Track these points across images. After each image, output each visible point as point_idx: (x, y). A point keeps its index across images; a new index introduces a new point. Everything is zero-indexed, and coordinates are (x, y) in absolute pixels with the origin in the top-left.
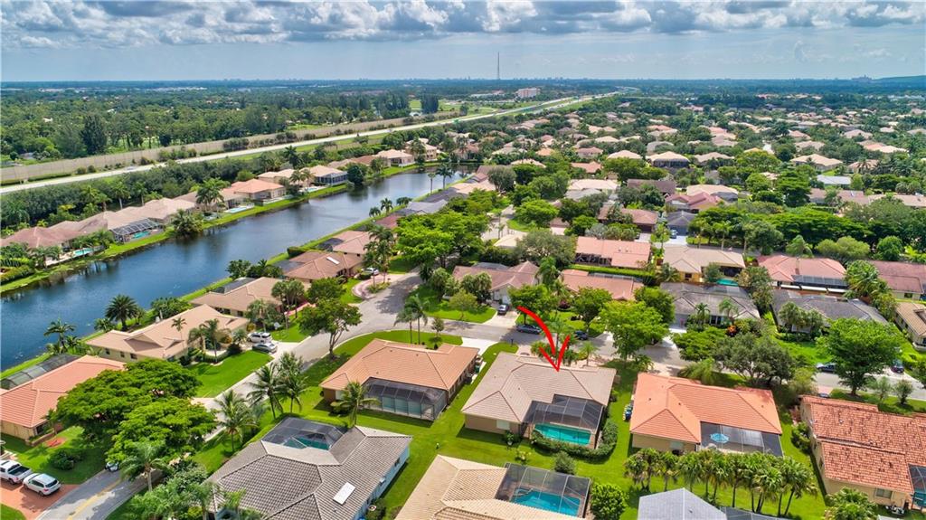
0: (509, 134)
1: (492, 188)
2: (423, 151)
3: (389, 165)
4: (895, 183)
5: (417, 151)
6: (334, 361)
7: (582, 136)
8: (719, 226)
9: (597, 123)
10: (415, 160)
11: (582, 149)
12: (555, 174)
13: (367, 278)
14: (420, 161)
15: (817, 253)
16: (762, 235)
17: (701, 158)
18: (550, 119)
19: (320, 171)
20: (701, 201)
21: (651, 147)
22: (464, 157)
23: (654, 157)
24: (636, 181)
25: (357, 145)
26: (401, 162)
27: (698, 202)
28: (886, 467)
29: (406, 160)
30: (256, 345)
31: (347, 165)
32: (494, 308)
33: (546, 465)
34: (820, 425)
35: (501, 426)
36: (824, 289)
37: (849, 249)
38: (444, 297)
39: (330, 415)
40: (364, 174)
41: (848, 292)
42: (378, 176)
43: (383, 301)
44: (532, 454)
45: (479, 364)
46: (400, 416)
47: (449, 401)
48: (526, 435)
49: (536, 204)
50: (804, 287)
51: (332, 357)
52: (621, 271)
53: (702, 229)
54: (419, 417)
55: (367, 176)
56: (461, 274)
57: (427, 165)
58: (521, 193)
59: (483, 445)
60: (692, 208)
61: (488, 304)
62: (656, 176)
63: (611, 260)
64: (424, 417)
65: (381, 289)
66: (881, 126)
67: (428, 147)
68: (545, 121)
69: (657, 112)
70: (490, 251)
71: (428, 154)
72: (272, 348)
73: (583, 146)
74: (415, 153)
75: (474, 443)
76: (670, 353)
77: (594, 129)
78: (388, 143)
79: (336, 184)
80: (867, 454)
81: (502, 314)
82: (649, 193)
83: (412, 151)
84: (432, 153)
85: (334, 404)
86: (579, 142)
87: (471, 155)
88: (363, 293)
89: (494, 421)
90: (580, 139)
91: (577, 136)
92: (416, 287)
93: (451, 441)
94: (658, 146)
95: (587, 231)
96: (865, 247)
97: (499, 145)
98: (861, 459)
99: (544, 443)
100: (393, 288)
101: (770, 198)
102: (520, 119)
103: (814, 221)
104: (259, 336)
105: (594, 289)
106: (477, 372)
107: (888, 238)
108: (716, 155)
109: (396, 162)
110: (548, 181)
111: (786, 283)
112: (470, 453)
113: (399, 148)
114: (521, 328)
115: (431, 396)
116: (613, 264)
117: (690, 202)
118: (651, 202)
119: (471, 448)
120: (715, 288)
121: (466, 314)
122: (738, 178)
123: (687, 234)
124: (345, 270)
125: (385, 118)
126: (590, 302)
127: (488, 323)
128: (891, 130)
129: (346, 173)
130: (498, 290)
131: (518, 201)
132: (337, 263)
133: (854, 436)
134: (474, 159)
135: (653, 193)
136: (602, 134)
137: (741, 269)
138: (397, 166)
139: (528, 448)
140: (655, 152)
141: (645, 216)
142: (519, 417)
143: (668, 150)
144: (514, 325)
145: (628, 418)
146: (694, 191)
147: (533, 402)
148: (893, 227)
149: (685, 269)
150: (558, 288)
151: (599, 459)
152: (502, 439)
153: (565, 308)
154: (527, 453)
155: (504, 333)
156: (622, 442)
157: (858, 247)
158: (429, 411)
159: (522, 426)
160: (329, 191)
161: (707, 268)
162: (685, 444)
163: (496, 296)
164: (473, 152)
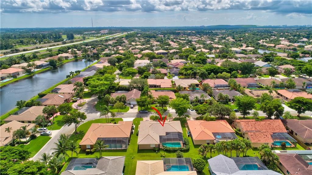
0: (105, 46)
1: (109, 65)
2: (76, 53)
3: (64, 59)
4: (227, 56)
5: (74, 54)
6: (79, 135)
7: (131, 46)
8: (189, 72)
9: (133, 41)
10: (74, 57)
11: (133, 50)
12: (130, 59)
13: (76, 101)
14: (76, 57)
15: (217, 78)
16: (203, 74)
17: (171, 51)
18: (117, 40)
19: (38, 63)
21: (154, 48)
22: (92, 54)
23: (157, 52)
24: (156, 60)
25: (48, 52)
26: (68, 58)
27: (177, 65)
28: (265, 136)
29: (70, 57)
30: (42, 133)
31: (48, 60)
32: (128, 106)
33: (173, 157)
34: (244, 128)
35: (152, 146)
36: (223, 88)
37: (226, 76)
38: (109, 105)
39: (86, 155)
40: (56, 63)
41: (230, 88)
42: (61, 63)
43: (86, 109)
44: (166, 154)
45: (133, 126)
46: (114, 150)
47: (129, 141)
48: (160, 148)
49: (130, 69)
50: (218, 88)
51: (76, 133)
52: (165, 89)
53: (184, 73)
54: (121, 149)
55: (57, 64)
56: (114, 96)
57: (78, 58)
58: (121, 66)
59: (148, 154)
60: (176, 67)
61: (126, 105)
62: (161, 58)
63: (160, 86)
64: (123, 148)
65: (83, 105)
66: (215, 40)
67: (78, 52)
68: (115, 41)
69: (151, 37)
70: (119, 87)
71: (79, 54)
72: (50, 133)
73: (132, 49)
75: (144, 154)
76: (190, 113)
77: (133, 43)
78: (61, 51)
79: (46, 67)
80: (260, 134)
81: (132, 108)
82: (162, 63)
83: (72, 54)
84: (80, 54)
85: (87, 150)
86: (131, 48)
87: (94, 54)
88: (76, 107)
89: (149, 145)
90: (130, 47)
91: (129, 46)
92: (96, 102)
93: (136, 155)
94: (156, 48)
95: (149, 77)
96: (229, 75)
97: (103, 50)
98: (259, 135)
99: (168, 149)
100: (87, 104)
101: (198, 63)
102: (107, 41)
103: (214, 68)
104: (42, 130)
105: (163, 95)
106: (134, 129)
107: (234, 72)
108: (175, 50)
109: (67, 58)
110: (128, 61)
111: (213, 87)
112: (145, 158)
113: (67, 52)
114: (141, 112)
115: (124, 141)
116: (161, 87)
117: (175, 65)
118: (163, 66)
119: (144, 156)
120: (195, 91)
121: (120, 110)
122: (184, 57)
123: (177, 75)
124: (67, 99)
125: (55, 42)
126: (164, 100)
127: (128, 112)
128: (217, 41)
129: (49, 63)
130: (129, 100)
131: (121, 69)
132: (63, 97)
133: (253, 129)
134: (96, 55)
135: (164, 63)
136: (137, 45)
137: (199, 84)
138: (67, 59)
139: (164, 152)
140: (156, 50)
141: (163, 71)
142: (158, 142)
143: (160, 49)
144: (138, 111)
145: (189, 136)
146: (174, 62)
147: (160, 136)
148: (234, 68)
149: (184, 86)
150: (150, 97)
151: (187, 151)
152: (154, 151)
153: (153, 103)
154: (164, 154)
155: (136, 114)
156: (191, 144)
157: (228, 75)
158: (124, 146)
159: (159, 145)
160: (43, 70)
161: (189, 85)
162: (210, 140)
163: (128, 102)
164: (95, 53)
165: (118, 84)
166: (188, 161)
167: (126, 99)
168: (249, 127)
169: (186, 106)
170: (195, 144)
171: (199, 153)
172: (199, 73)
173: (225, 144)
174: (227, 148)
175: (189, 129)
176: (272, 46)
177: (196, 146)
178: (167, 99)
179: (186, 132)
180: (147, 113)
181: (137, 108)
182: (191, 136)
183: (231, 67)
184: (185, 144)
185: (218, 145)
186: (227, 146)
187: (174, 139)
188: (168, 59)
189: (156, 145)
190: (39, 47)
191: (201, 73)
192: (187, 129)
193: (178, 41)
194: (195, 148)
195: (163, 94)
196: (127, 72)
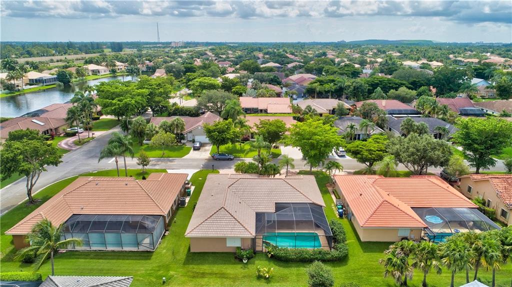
2: (115, 65)
3: (91, 73)
8: (327, 87)
10: (110, 71)
11: (220, 63)
13: (74, 134)
14: (114, 71)
15: (389, 98)
16: (358, 88)
17: (290, 66)
20: (303, 80)
21: (259, 61)
22: (144, 69)
26: (99, 72)
27: (301, 82)
29: (103, 71)
31: (56, 71)
32: (189, 145)
35: (232, 244)
36: (406, 115)
37: (406, 94)
38: (144, 142)
39: (21, 266)
40: (71, 78)
42: (82, 80)
44: (274, 269)
45: (189, 188)
46: (113, 251)
47: (167, 227)
48: (258, 249)
49: (205, 79)
50: (394, 115)
51: (31, 201)
52: (276, 115)
53: (317, 90)
54: (135, 249)
55: (74, 80)
56: (158, 122)
57: (118, 74)
59: (216, 268)
60: (299, 84)
61: (184, 144)
62: (271, 71)
63: (267, 110)
64: (141, 249)
65: (86, 142)
67: (118, 64)
68: (191, 54)
71: (119, 67)
74: (109, 67)
75: (205, 268)
77: (223, 56)
78: (89, 62)
79: (48, 84)
81: (196, 149)
82: (271, 77)
83: (107, 66)
84: (121, 67)
86: (216, 61)
87: (148, 67)
88: (69, 146)
89: (223, 240)
90: (216, 59)
91: (214, 58)
93: (178, 271)
94: (263, 61)
95: (244, 94)
96: (414, 92)
99: (282, 254)
100: (97, 140)
102: (177, 53)
103: (379, 81)
105: (270, 121)
106: (189, 194)
108: (298, 64)
109: (95, 72)
113: (97, 64)
114: (217, 156)
115: (148, 223)
116: (269, 112)
117: (297, 81)
118: (275, 81)
120: (346, 118)
121: (167, 152)
123: (303, 97)
124: (47, 130)
125: (87, 53)
126: (273, 128)
127: (186, 157)
129: (55, 76)
130: (191, 132)
132: (42, 124)
134: (150, 71)
135: (275, 77)
138: (97, 75)
139: (267, 262)
140: (262, 64)
141: (277, 89)
142: (250, 231)
143: (270, 62)
144: (210, 156)
145: (341, 215)
146: (295, 77)
147: (256, 213)
148: (422, 82)
149: (319, 111)
150: (241, 124)
151: (341, 260)
152: (236, 258)
153: (245, 140)
154: (269, 269)
155: (203, 163)
156: (351, 240)
157: (410, 93)
158: (147, 241)
159: (254, 240)
160: (41, 88)
161: (330, 110)
162: (412, 230)
163: (190, 137)
165: (175, 104)
167: (183, 129)
169: (332, 140)
170: (362, 240)
172: (349, 87)
175: (338, 197)
177: (369, 246)
178: (280, 127)
179: (333, 205)
180: (231, 160)
181: (208, 150)
182: (347, 217)
183: (415, 79)
184: (333, 239)
187: (300, 224)
188: (284, 74)
189: (243, 240)
190: (55, 60)
191: (354, 87)
192: (333, 197)
193: (301, 55)
194: (365, 252)
195: (272, 119)
196: (198, 84)
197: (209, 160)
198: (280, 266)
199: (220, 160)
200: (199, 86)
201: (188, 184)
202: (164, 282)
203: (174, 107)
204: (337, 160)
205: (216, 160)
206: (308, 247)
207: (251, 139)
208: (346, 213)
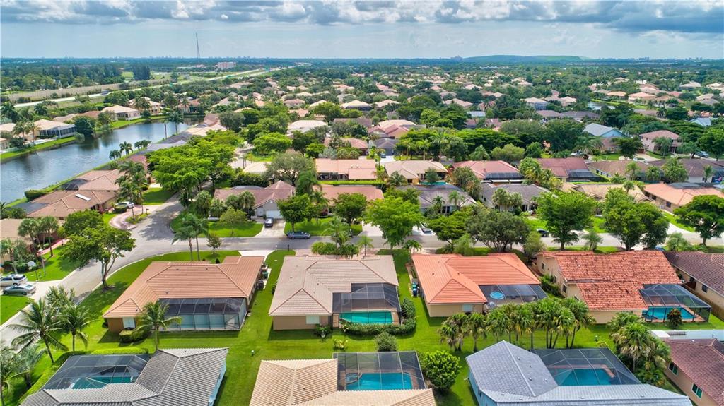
0: (222, 92)
2: (148, 107)
3: (116, 118)
4: (515, 114)
5: (142, 107)
6: (109, 292)
7: (284, 92)
8: (420, 144)
9: (291, 84)
10: (141, 114)
11: (289, 101)
12: (276, 116)
13: (123, 211)
14: (146, 115)
15: (492, 158)
16: (455, 147)
17: (381, 104)
18: (252, 82)
19: (45, 124)
20: (395, 130)
21: (340, 98)
22: (187, 110)
23: (345, 105)
24: (342, 119)
25: (79, 104)
26: (127, 116)
27: (392, 131)
28: (624, 292)
29: (132, 115)
30: (8, 289)
31: (73, 119)
32: (260, 222)
33: (368, 349)
34: (566, 271)
35: (311, 322)
36: (507, 181)
37: (513, 153)
38: (209, 218)
39: (120, 346)
40: (93, 126)
41: (524, 181)
42: (107, 128)
43: (145, 230)
44: (350, 342)
45: (265, 271)
46: (202, 331)
47: (249, 309)
48: (335, 325)
49: (272, 136)
50: (494, 181)
51: (105, 287)
52: (358, 182)
53: (409, 147)
54: (221, 329)
55: (97, 128)
56: (224, 195)
57: (152, 118)
58: (253, 130)
59: (297, 342)
60: (390, 135)
61: (254, 220)
62: (355, 116)
63: (348, 175)
64: (228, 328)
65: (141, 220)
67: (152, 103)
68: (248, 83)
69: (335, 76)
70: (241, 177)
71: (153, 109)
72: (30, 289)
73: (287, 99)
74: (140, 109)
75: (288, 342)
77: (292, 88)
78: (110, 101)
79: (64, 136)
80: (610, 287)
81: (268, 226)
82: (356, 127)
83: (137, 107)
84: (156, 108)
85: (124, 333)
86: (283, 97)
87: (193, 109)
88: (122, 225)
89: (303, 318)
90: (283, 95)
91: (280, 92)
92: (177, 214)
93: (263, 346)
94: (346, 97)
95: (320, 155)
96: (522, 150)
97: (216, 100)
98: (606, 290)
99: (356, 328)
100: (153, 217)
101: (446, 125)
102: (227, 82)
103: (484, 136)
104: (11, 279)
106: (266, 277)
107: (533, 144)
108: (390, 102)
109: (123, 116)
110: (272, 121)
111: (481, 179)
112: (288, 353)
113: (124, 104)
114: (292, 235)
115: (233, 305)
116: (350, 178)
117: (387, 131)
118: (359, 132)
119: (286, 348)
120: (436, 187)
121: (236, 231)
122: (411, 115)
123: (393, 154)
124: (98, 205)
125: (102, 83)
126: (352, 204)
127: (258, 236)
129: (73, 125)
130: (261, 207)
132: (88, 199)
133: (591, 276)
134: (196, 112)
135: (359, 126)
136: (299, 91)
137: (445, 173)
138: (124, 120)
139: (343, 337)
140: (344, 102)
141: (359, 143)
142: (328, 309)
143: (354, 99)
144: (284, 234)
145: (415, 294)
146: (385, 125)
147: (334, 294)
148: (534, 136)
149: (408, 176)
150: (318, 197)
151: (408, 333)
152: (315, 334)
153: (323, 215)
154: (344, 341)
155: (277, 242)
156: (420, 315)
157: (518, 151)
158: (232, 321)
159: (331, 318)
160: (57, 142)
161: (422, 175)
162: (474, 305)
163: (260, 212)
164: (194, 106)
165: (238, 170)
166: (410, 360)
167: (252, 203)
168: (579, 271)
169: (410, 219)
170: (431, 315)
171: (443, 339)
172: (445, 144)
173: (515, 313)
174: (520, 323)
175: (415, 277)
176: (619, 95)
177: (435, 321)
178: (359, 203)
179: (409, 284)
180: (308, 238)
181: (282, 227)
182: (420, 296)
183: (525, 133)
184: (403, 314)
185: (497, 315)
186: (521, 319)
187: (374, 302)
188: (371, 120)
189: (321, 317)
190: (59, 95)
191: (451, 145)
192: (411, 277)
193: (397, 85)
194: (431, 325)
195: (351, 191)
196: (264, 142)
197: (282, 239)
198: (354, 339)
199: (295, 238)
200: (266, 144)
201: (264, 266)
202: (253, 354)
203: (238, 175)
204: (422, 236)
205: (291, 238)
206: (379, 323)
207: (329, 214)
208: (419, 293)
